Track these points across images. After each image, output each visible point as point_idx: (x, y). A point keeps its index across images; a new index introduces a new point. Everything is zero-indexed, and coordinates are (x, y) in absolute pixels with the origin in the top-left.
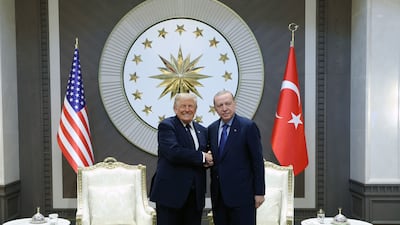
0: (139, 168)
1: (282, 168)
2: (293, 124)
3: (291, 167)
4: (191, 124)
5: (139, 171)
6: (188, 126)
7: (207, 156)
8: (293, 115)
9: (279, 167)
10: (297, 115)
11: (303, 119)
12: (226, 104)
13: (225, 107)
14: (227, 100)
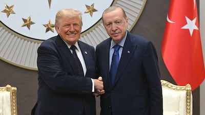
0: (8, 90)
1: (179, 87)
2: (188, 30)
3: (189, 87)
4: (77, 45)
5: (8, 94)
6: (74, 48)
7: (97, 83)
8: (188, 19)
9: (174, 86)
10: (192, 19)
11: (198, 24)
12: (116, 22)
13: (114, 26)
14: (116, 18)
